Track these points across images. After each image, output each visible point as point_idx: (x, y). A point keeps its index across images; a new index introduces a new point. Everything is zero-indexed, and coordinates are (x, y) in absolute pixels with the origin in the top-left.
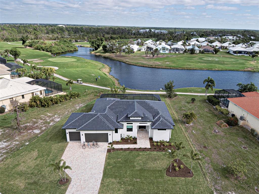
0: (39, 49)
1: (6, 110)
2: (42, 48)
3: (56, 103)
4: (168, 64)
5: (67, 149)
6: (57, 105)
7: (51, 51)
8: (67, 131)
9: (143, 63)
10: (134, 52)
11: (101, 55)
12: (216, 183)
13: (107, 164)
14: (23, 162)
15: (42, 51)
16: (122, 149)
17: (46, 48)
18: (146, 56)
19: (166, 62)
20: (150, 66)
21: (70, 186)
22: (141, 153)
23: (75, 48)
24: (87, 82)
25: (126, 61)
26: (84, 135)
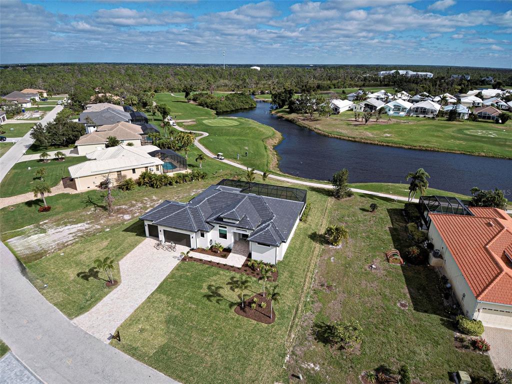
0: (203, 106)
1: (110, 186)
2: (206, 103)
3: (171, 184)
4: (387, 137)
5: (140, 245)
6: (171, 187)
7: (216, 109)
8: (146, 223)
9: (341, 133)
10: (339, 113)
11: (284, 116)
12: (301, 344)
13: (172, 275)
14: (89, 251)
15: (206, 108)
16: (201, 260)
17: (211, 104)
18: (356, 121)
19: (385, 132)
20: (350, 139)
21: (115, 291)
22: (221, 272)
23: (252, 105)
24: (231, 158)
25: (315, 128)
26: (162, 232)
